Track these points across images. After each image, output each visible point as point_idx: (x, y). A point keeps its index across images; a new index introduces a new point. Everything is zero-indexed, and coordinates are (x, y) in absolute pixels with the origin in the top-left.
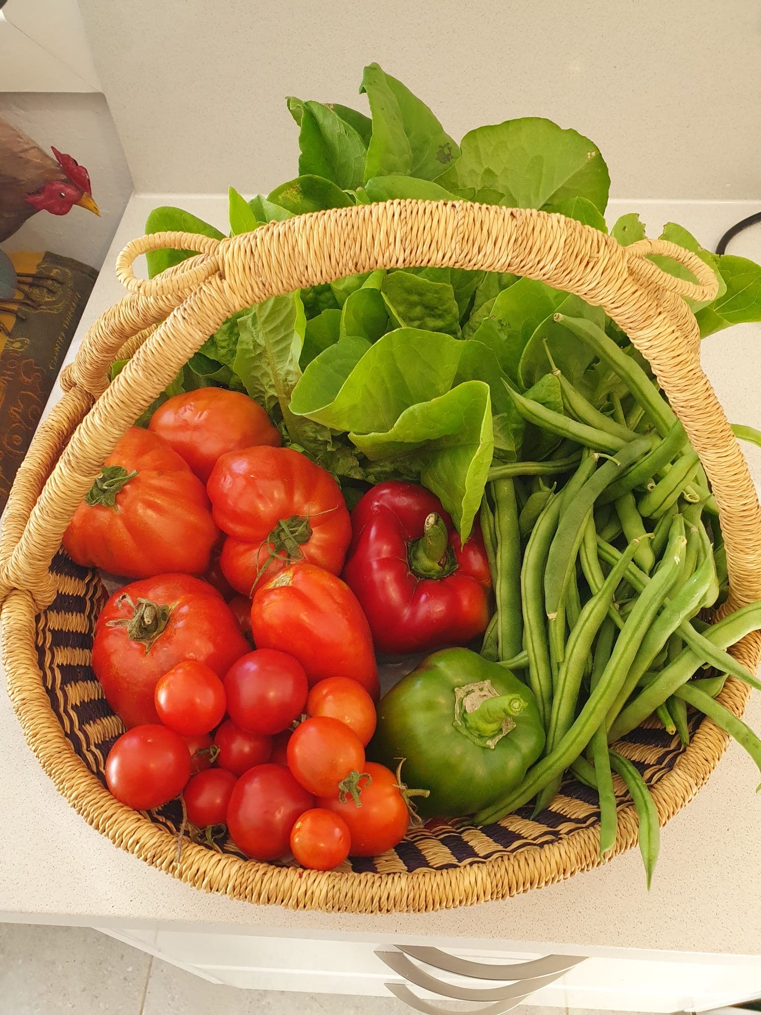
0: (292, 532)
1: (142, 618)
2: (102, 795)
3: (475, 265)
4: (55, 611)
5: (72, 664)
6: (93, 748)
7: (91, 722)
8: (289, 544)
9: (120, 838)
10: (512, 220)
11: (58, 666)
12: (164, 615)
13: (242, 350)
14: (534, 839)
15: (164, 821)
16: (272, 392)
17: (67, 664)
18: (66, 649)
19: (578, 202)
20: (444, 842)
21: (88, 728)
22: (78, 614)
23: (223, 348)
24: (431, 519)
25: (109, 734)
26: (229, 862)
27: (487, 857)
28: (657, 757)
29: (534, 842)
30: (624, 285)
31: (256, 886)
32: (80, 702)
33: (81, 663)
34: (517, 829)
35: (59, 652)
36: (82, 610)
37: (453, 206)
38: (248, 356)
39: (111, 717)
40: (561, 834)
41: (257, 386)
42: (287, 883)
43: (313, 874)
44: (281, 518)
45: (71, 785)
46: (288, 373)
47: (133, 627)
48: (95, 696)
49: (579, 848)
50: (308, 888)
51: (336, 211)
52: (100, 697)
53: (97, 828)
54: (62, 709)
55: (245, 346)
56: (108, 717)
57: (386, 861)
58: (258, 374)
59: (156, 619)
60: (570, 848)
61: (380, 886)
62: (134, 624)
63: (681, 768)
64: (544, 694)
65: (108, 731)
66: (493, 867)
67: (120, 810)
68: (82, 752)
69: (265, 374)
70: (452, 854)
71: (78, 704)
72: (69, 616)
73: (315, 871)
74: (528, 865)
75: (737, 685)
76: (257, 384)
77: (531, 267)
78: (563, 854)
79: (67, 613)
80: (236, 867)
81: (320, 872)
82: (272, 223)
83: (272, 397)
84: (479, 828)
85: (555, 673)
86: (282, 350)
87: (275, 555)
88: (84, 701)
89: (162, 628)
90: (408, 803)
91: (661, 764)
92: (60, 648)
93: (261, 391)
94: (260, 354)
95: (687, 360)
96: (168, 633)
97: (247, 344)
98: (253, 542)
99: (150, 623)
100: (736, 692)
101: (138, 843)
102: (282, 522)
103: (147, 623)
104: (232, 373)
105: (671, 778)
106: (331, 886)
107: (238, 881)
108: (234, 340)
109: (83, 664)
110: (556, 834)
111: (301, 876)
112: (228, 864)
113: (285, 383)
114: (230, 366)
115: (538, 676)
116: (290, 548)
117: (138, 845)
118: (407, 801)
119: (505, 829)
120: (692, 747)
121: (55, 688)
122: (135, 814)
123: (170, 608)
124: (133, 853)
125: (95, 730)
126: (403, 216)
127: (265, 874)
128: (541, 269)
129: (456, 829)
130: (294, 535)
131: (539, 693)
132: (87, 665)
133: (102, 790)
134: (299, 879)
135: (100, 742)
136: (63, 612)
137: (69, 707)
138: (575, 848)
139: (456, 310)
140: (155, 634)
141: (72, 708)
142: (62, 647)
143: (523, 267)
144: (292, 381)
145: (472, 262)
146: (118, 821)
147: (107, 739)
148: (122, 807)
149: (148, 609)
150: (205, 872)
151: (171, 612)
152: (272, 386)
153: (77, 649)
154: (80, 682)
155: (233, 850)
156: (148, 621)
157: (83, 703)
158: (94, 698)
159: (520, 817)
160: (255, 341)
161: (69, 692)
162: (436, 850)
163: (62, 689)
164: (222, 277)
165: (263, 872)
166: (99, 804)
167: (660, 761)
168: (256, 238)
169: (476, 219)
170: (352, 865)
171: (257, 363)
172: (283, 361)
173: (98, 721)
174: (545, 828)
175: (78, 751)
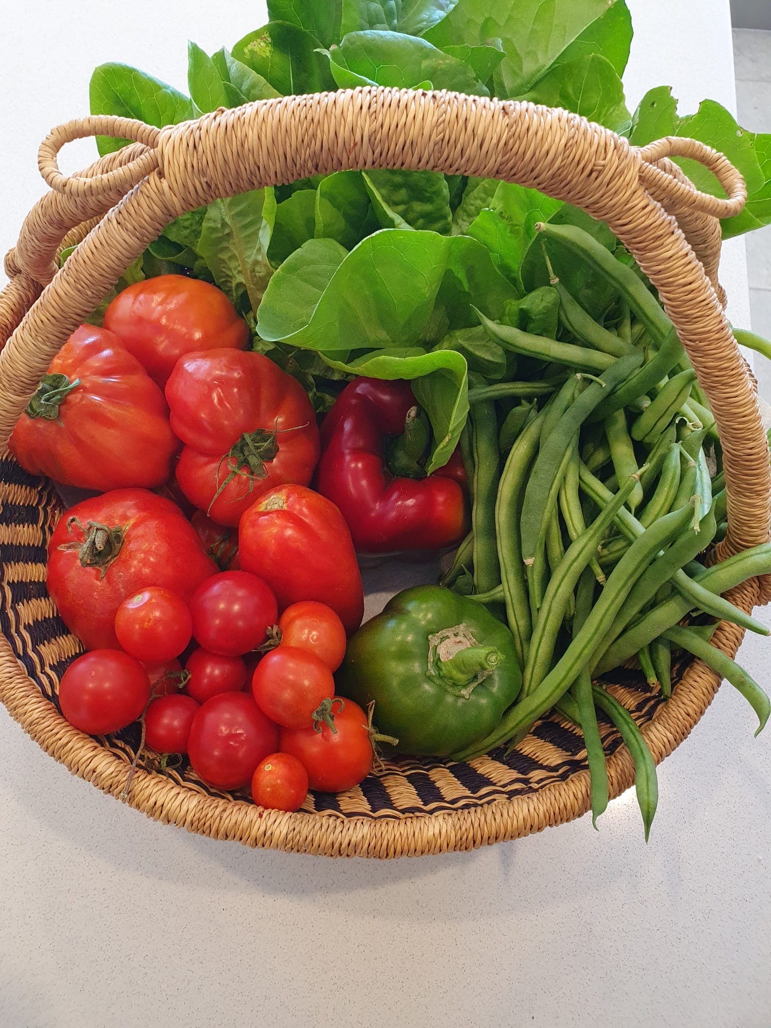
0: (257, 448)
1: (94, 543)
2: (56, 722)
3: (457, 170)
4: (4, 524)
5: (24, 580)
6: (48, 669)
7: (46, 642)
8: (253, 460)
9: (76, 766)
10: (504, 117)
11: (9, 583)
12: (118, 537)
13: (209, 228)
14: (504, 786)
15: (123, 746)
16: (240, 279)
17: (18, 581)
18: (17, 564)
19: (593, 59)
20: (411, 779)
21: (43, 649)
22: (31, 526)
23: (186, 228)
24: (413, 412)
25: (64, 653)
26: (188, 796)
27: (453, 802)
28: (636, 703)
29: (503, 790)
30: (633, 198)
31: (214, 822)
32: (34, 620)
33: (35, 578)
34: (486, 772)
35: (10, 568)
36: (34, 521)
37: (434, 97)
38: (214, 236)
39: (67, 636)
40: (532, 783)
41: (223, 270)
42: (247, 820)
43: (274, 814)
44: (246, 431)
45: (24, 712)
46: (256, 263)
47: (84, 554)
48: (49, 614)
49: (549, 804)
50: (268, 828)
51: (295, 99)
52: (55, 615)
53: (53, 754)
54: (13, 630)
55: (212, 225)
56: (64, 636)
57: (350, 797)
58: (224, 256)
59: (108, 542)
60: (539, 804)
61: (341, 832)
62: (85, 550)
63: (661, 722)
64: (521, 635)
65: (63, 650)
66: (459, 819)
67: (76, 738)
68: (37, 674)
69: (232, 257)
70: (418, 795)
71: (31, 623)
72: (20, 528)
73: (276, 810)
74: (495, 819)
75: (727, 635)
76: (224, 267)
77: (524, 175)
78: (532, 810)
79: (18, 525)
80: (195, 802)
81: (281, 812)
82: (219, 111)
83: (240, 285)
84: (448, 765)
85: (534, 613)
86: (248, 236)
87: (236, 470)
88: (37, 619)
89: (116, 552)
90: (374, 748)
91: (641, 711)
92: (10, 564)
93: (228, 276)
94: (228, 235)
95: (700, 288)
96: (123, 557)
97: (215, 221)
98: (213, 455)
99: (101, 549)
100: (725, 641)
101: (94, 772)
102: (246, 436)
103: (99, 549)
104: (196, 257)
105: (650, 733)
106: (291, 828)
107: (197, 816)
108: (198, 219)
109: (36, 581)
110: (526, 781)
111: (261, 816)
112: (186, 799)
113: (253, 274)
114: (194, 248)
115: (516, 616)
116: (254, 465)
117: (95, 774)
118: (374, 744)
119: (474, 771)
120: (674, 700)
121: (5, 608)
122: (91, 742)
123: (123, 529)
124: (89, 781)
125: (51, 651)
126: (372, 110)
127: (224, 810)
128: (535, 178)
129: (424, 766)
130: (259, 450)
131: (516, 633)
132: (41, 580)
133: (58, 717)
134: (259, 819)
135: (56, 663)
136: (13, 524)
137: (21, 628)
138: (544, 805)
139: (446, 192)
140: (109, 558)
141: (25, 628)
142: (12, 563)
143: (514, 175)
144: (260, 272)
145: (454, 168)
146: (72, 750)
147: (63, 660)
148: (79, 734)
149: (100, 533)
150: (162, 805)
151: (125, 533)
152: (240, 272)
153: (30, 563)
154: (34, 600)
155: (193, 779)
156: (100, 545)
157: (36, 622)
158: (49, 616)
159: (490, 758)
160: (223, 220)
161: (21, 612)
162: (402, 789)
163: (14, 608)
164: (161, 175)
165: (222, 809)
166: (53, 732)
167: (639, 707)
168: (200, 130)
169: (459, 116)
170: (314, 800)
171: (225, 244)
172: (251, 247)
173: (53, 640)
174: (515, 775)
175: (32, 673)
